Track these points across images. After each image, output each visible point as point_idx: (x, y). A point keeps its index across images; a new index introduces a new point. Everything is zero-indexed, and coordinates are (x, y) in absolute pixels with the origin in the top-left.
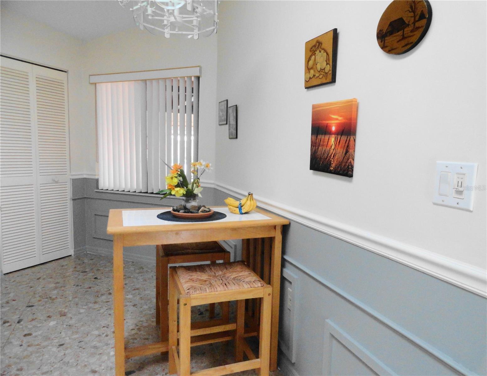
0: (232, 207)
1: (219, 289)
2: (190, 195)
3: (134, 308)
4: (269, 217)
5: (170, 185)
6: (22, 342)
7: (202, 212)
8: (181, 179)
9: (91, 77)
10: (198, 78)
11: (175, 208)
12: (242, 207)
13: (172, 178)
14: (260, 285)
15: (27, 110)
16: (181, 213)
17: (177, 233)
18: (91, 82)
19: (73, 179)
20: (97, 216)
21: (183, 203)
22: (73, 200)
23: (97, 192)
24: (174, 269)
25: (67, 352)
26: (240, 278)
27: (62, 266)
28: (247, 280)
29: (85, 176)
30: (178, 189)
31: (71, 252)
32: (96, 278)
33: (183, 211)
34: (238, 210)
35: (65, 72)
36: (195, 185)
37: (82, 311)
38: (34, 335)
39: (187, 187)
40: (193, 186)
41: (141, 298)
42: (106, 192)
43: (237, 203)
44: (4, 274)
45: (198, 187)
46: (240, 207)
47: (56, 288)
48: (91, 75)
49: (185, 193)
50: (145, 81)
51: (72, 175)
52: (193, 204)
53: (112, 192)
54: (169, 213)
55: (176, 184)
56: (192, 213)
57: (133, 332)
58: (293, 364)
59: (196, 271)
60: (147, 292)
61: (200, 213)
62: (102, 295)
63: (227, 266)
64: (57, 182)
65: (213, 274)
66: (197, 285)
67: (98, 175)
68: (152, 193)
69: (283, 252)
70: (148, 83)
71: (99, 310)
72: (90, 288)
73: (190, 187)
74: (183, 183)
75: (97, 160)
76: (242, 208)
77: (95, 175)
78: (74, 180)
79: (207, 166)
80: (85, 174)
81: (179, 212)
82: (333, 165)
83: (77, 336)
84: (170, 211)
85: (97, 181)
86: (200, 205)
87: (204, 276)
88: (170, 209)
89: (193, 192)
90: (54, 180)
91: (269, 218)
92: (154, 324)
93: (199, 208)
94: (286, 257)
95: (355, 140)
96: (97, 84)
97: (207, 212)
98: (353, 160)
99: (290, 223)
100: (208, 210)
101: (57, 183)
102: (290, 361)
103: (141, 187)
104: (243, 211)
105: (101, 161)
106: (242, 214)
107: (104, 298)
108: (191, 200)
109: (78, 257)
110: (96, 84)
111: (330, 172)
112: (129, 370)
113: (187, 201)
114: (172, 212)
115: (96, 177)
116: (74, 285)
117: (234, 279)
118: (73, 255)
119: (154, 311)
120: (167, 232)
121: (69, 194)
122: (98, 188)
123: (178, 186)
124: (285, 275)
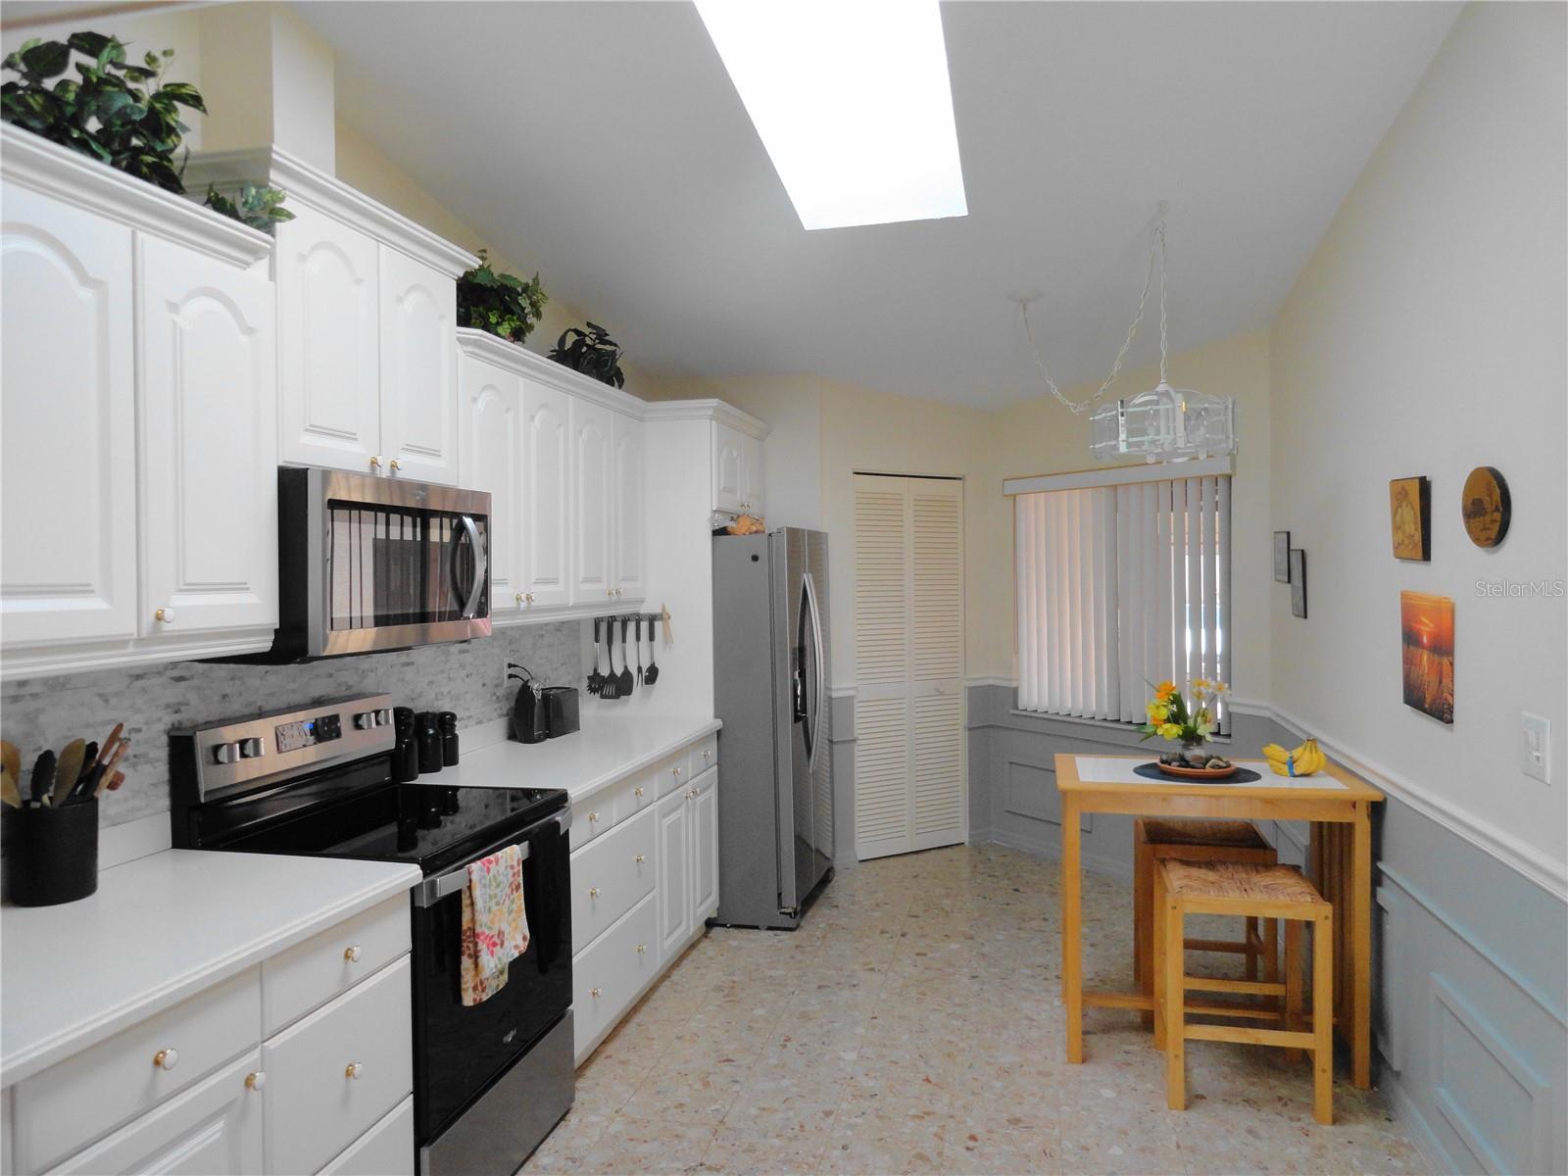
0: (1274, 763)
1: (1231, 894)
2: (1191, 737)
3: (1092, 949)
4: (1345, 784)
5: (1155, 719)
6: (916, 962)
7: (1212, 767)
8: (1174, 708)
9: (1006, 482)
10: (1229, 478)
11: (1164, 757)
12: (1294, 762)
13: (1158, 707)
14: (1310, 900)
15: (898, 556)
16: (1174, 767)
17: (1166, 798)
18: (1006, 493)
19: (969, 688)
20: (1014, 766)
21: (1179, 750)
22: (970, 729)
23: (1013, 715)
24: (1163, 861)
25: (984, 987)
26: (1275, 886)
27: (951, 861)
28: (1289, 890)
29: (991, 682)
30: (1168, 726)
31: (965, 838)
32: (1016, 890)
33: (1178, 764)
34: (1286, 767)
35: (960, 479)
36: (1199, 719)
37: (1000, 937)
38: (930, 955)
39: (1186, 723)
40: (1196, 721)
41: (1106, 937)
42: (1032, 716)
43: (1286, 756)
44: (860, 861)
45: (1205, 722)
46: (1291, 763)
47: (948, 896)
48: (1007, 480)
49: (1181, 733)
50: (1115, 487)
51: (968, 680)
52: (1196, 752)
53: (1046, 716)
54: (1154, 766)
55: (1166, 717)
56: (1193, 767)
57: (1092, 983)
58: (1398, 1074)
59: (1200, 867)
60: (1116, 928)
61: (1208, 769)
62: (1031, 919)
63: (1259, 868)
64: (942, 694)
65: (1230, 875)
66: (1196, 884)
67: (1017, 680)
68: (1130, 723)
69: (1376, 855)
70: (1120, 490)
71: (1029, 941)
72: (1008, 904)
73: (1191, 723)
74: (1178, 717)
75: (1016, 649)
76: (1295, 765)
77: (1011, 680)
78: (971, 689)
79: (1220, 689)
80: (991, 677)
81: (1170, 765)
82: (1428, 700)
83: (997, 970)
84: (1155, 764)
85: (1015, 691)
86: (1210, 754)
87: (1211, 876)
88: (1156, 760)
89: (1196, 731)
90: (938, 690)
91: (1344, 787)
92: (1132, 979)
93: (1208, 760)
94: (1381, 865)
95: (1452, 664)
96: (1018, 498)
97: (1221, 767)
98: (1452, 695)
99: (1385, 799)
100: (1224, 765)
101: (944, 695)
102: (1390, 1068)
103: (1106, 709)
104: (1297, 771)
105: (1024, 653)
106: (1295, 776)
107: (1035, 924)
108: (1192, 745)
109: (978, 847)
110: (1015, 496)
111: (1425, 711)
112: (1088, 1029)
113: (1186, 747)
114: (1160, 764)
115: (1014, 684)
116: (978, 896)
117: (1266, 887)
118: (967, 844)
119: (1130, 960)
120: (1148, 795)
121: (962, 718)
122: (1017, 708)
123: (1168, 721)
124: (1381, 901)
